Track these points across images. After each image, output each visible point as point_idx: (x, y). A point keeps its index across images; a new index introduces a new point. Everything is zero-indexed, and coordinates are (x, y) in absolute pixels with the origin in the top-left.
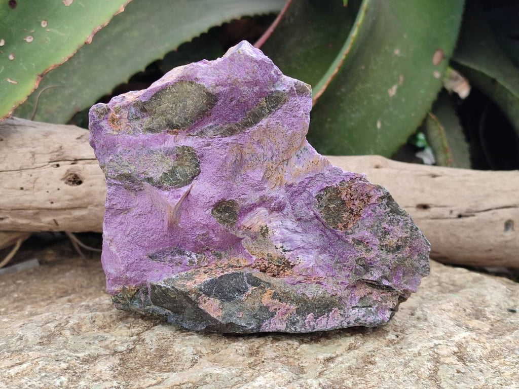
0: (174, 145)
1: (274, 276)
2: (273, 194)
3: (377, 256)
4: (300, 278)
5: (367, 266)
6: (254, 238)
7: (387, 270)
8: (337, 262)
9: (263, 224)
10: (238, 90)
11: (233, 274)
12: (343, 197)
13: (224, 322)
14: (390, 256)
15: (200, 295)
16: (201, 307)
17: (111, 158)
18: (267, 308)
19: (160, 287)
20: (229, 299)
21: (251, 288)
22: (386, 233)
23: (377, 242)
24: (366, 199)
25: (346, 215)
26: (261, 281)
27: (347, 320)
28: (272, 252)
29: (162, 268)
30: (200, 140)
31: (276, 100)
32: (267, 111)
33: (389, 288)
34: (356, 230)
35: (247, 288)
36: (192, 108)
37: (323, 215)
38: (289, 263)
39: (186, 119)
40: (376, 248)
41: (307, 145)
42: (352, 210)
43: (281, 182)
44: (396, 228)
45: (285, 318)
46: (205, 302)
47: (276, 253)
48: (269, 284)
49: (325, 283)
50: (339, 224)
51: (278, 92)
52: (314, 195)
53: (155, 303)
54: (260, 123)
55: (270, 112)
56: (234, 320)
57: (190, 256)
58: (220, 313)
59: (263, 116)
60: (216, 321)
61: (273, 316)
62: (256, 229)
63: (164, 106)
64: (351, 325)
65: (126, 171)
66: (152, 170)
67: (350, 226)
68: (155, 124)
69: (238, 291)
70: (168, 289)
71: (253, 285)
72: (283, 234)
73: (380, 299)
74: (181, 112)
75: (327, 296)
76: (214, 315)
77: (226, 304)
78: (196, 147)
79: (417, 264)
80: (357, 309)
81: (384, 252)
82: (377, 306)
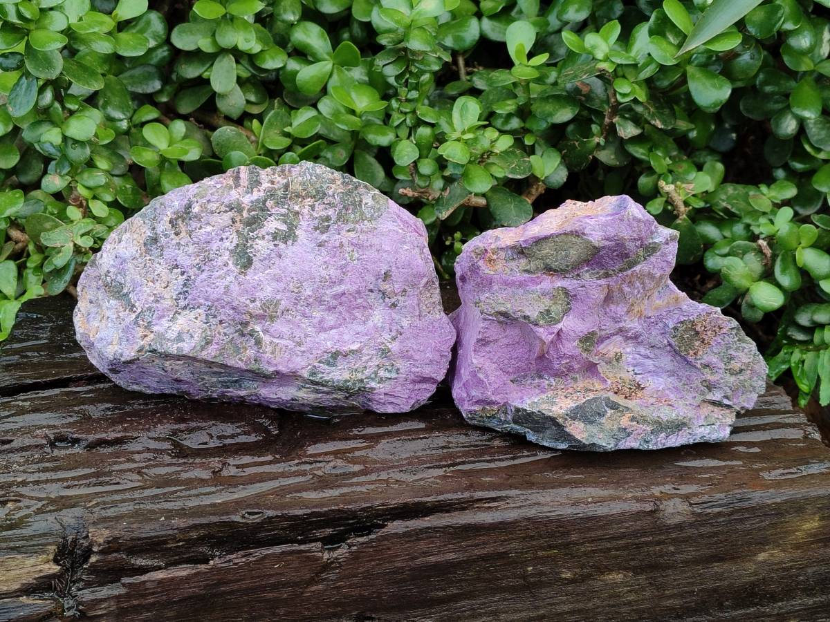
0: (551, 286)
1: (626, 397)
2: (631, 325)
3: (722, 379)
4: (652, 400)
5: (710, 387)
6: (609, 362)
7: (729, 390)
8: (684, 384)
9: (618, 350)
10: (623, 245)
11: (594, 398)
12: (698, 329)
13: (587, 443)
14: (732, 379)
15: (566, 419)
16: (567, 430)
17: (487, 295)
18: (625, 429)
19: (526, 410)
20: (591, 422)
21: (610, 412)
22: (731, 358)
23: (723, 366)
24: (717, 330)
25: (697, 343)
26: (619, 405)
27: (694, 437)
28: (624, 375)
29: (521, 391)
30: (575, 281)
31: (651, 249)
32: (643, 259)
33: (728, 407)
34: (705, 357)
35: (606, 411)
36: (575, 257)
37: (677, 344)
38: (639, 385)
39: (567, 266)
40: (721, 371)
41: (670, 282)
42: (704, 340)
43: (641, 314)
44: (741, 354)
45: (639, 437)
46: (571, 425)
47: (628, 376)
48: (628, 409)
49: (676, 405)
50: (691, 352)
51: (656, 243)
52: (671, 327)
53: (515, 422)
54: (635, 269)
55: (645, 259)
56: (595, 441)
57: (548, 380)
58: (585, 435)
59: (639, 263)
60: (580, 441)
61: (629, 436)
62: (611, 355)
63: (544, 252)
64: (696, 441)
65: (502, 309)
66: (528, 308)
67: (700, 353)
68: (533, 266)
69: (599, 414)
70: (533, 413)
71: (612, 408)
72: (635, 359)
73: (721, 417)
74: (562, 259)
75: (680, 418)
76: (579, 437)
77: (588, 426)
78: (570, 288)
79: (755, 384)
80: (703, 428)
81: (728, 374)
82: (718, 423)
